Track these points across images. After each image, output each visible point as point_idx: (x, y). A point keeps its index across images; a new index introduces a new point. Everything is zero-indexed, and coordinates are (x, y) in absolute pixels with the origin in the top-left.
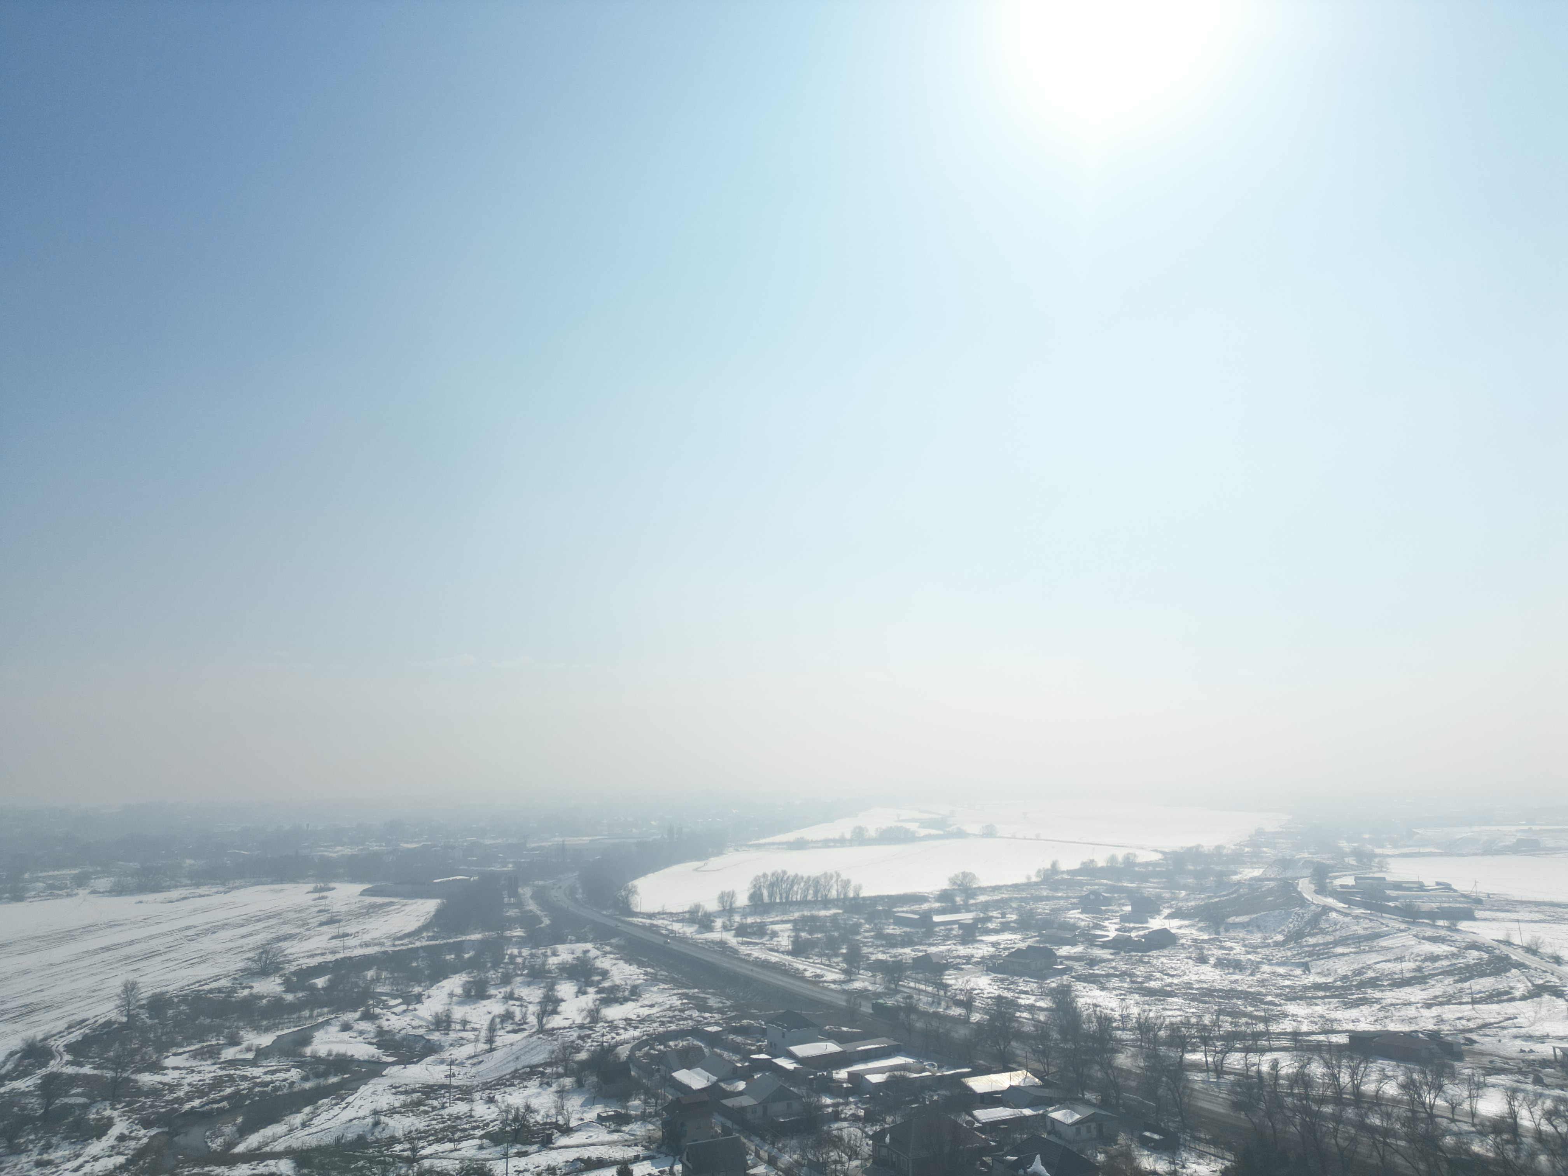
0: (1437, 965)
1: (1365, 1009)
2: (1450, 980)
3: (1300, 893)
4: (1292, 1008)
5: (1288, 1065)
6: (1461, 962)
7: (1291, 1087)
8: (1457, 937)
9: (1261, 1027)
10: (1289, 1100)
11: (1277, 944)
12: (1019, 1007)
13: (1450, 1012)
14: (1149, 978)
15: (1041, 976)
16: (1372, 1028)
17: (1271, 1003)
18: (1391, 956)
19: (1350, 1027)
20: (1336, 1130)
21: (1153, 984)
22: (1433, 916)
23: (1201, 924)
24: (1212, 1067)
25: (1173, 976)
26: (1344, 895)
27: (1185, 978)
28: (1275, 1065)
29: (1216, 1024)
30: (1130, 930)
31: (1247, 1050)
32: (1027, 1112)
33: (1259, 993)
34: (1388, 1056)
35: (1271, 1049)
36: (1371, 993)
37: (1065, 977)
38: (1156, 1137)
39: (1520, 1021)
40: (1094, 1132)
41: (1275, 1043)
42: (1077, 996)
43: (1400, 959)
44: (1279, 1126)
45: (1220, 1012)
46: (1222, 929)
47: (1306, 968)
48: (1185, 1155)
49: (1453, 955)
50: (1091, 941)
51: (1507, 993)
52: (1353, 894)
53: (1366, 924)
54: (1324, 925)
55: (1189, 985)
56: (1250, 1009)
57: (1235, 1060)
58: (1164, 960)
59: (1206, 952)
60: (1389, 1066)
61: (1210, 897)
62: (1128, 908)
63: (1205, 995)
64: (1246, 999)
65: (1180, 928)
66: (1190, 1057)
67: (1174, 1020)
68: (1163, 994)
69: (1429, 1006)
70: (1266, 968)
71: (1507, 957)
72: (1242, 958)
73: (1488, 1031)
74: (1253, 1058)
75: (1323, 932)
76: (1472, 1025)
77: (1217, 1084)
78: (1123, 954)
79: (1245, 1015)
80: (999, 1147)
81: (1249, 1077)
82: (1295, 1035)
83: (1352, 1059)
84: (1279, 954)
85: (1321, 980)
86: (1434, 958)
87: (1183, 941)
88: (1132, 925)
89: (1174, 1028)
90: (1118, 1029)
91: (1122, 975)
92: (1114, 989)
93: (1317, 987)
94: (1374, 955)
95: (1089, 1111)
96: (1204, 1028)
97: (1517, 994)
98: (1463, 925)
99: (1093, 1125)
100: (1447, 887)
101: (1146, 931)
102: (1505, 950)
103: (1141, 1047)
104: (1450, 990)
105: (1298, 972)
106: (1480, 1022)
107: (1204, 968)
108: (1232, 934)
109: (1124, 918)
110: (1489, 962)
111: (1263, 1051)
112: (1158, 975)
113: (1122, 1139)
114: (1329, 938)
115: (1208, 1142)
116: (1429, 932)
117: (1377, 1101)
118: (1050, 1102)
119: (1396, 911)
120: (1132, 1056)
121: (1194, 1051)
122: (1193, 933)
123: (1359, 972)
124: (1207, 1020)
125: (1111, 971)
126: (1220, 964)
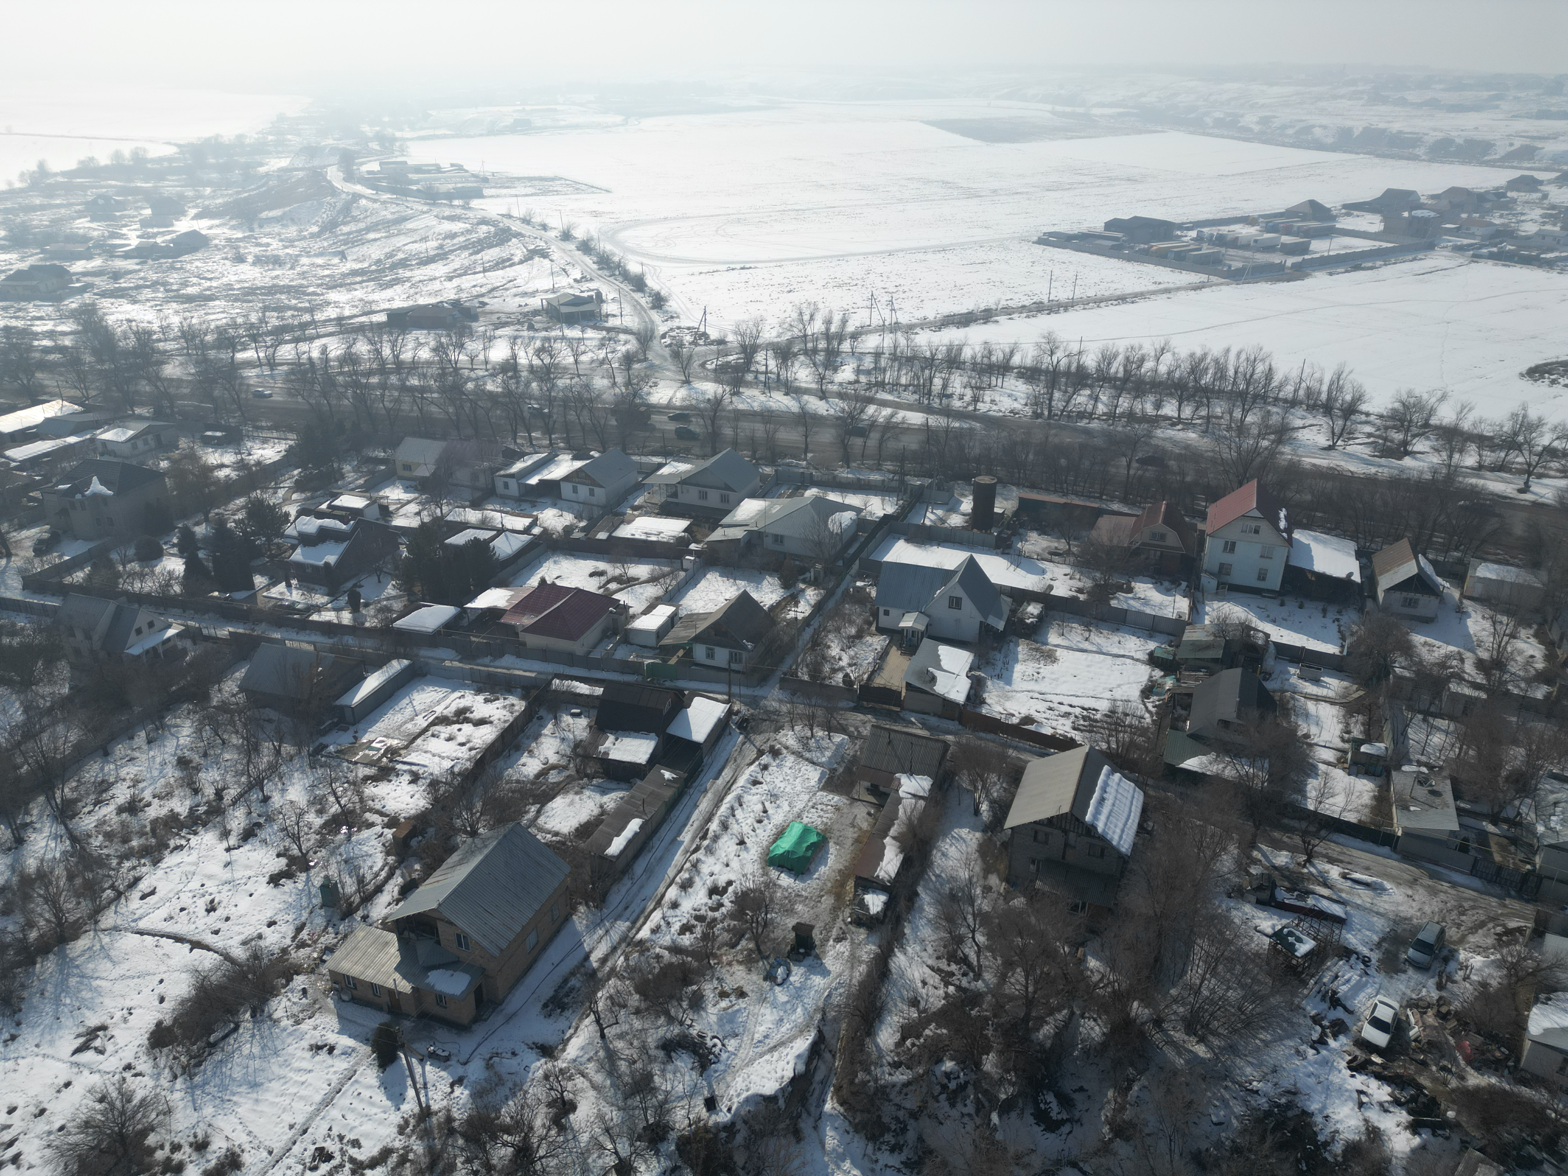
0: (456, 241)
1: (398, 288)
2: (466, 253)
3: (329, 182)
4: (333, 296)
5: (335, 348)
6: (474, 237)
7: (341, 367)
8: (470, 214)
9: (307, 317)
10: (340, 379)
11: (313, 236)
12: (35, 335)
13: (467, 282)
14: (185, 284)
15: (55, 296)
16: (405, 305)
17: (314, 294)
18: (417, 238)
19: (387, 306)
20: (383, 395)
21: (190, 290)
22: (450, 196)
23: (233, 222)
24: (264, 361)
25: (210, 279)
26: (371, 181)
27: (225, 280)
28: (324, 350)
29: (263, 320)
30: (155, 235)
31: (296, 340)
32: (72, 440)
33: (301, 286)
34: (420, 326)
35: (319, 336)
36: (402, 273)
37: (86, 295)
38: (218, 434)
39: (519, 282)
40: (152, 444)
41: (322, 331)
42: (105, 314)
43: (425, 239)
44: (334, 402)
45: (265, 309)
46: (256, 226)
47: (343, 256)
48: (249, 444)
49: (468, 231)
50: (110, 252)
51: (509, 259)
52: (379, 180)
53: (393, 208)
54: (355, 213)
55: (229, 287)
56: (294, 302)
57: (286, 352)
58: (198, 264)
59: (242, 251)
60: (421, 335)
61: (238, 193)
62: (148, 212)
63: (248, 294)
64: (289, 292)
65: (210, 228)
66: (240, 356)
67: (219, 323)
68: (204, 298)
69: (450, 279)
70: (304, 260)
71: (509, 229)
72: (281, 253)
73: (496, 294)
74: (303, 347)
75: (355, 219)
76: (483, 290)
77: (272, 376)
78: (150, 262)
79: (290, 308)
80: (47, 479)
81: (301, 365)
82: (340, 320)
83: (391, 334)
84: (316, 245)
85: (357, 266)
86: (453, 236)
87: (216, 242)
88: (155, 230)
89: (221, 331)
90: (159, 340)
91: (154, 285)
92: (148, 300)
93: (354, 273)
94: (402, 237)
95: (143, 426)
96: (252, 326)
97: (516, 259)
98: (475, 203)
99: (150, 437)
100: (460, 168)
101: (174, 236)
102: (507, 222)
103: (188, 354)
104: (466, 263)
105: (336, 260)
106: (490, 287)
107: (242, 267)
108: (267, 230)
109: (145, 223)
110: (496, 234)
111: (311, 339)
112: (195, 280)
113: (183, 443)
114: (362, 225)
115: (269, 429)
116: (447, 212)
117: (414, 366)
118: (97, 425)
119: (419, 194)
120: (181, 364)
121: (245, 349)
122: (227, 232)
123: (390, 255)
124: (254, 318)
125: (141, 282)
126: (258, 261)
